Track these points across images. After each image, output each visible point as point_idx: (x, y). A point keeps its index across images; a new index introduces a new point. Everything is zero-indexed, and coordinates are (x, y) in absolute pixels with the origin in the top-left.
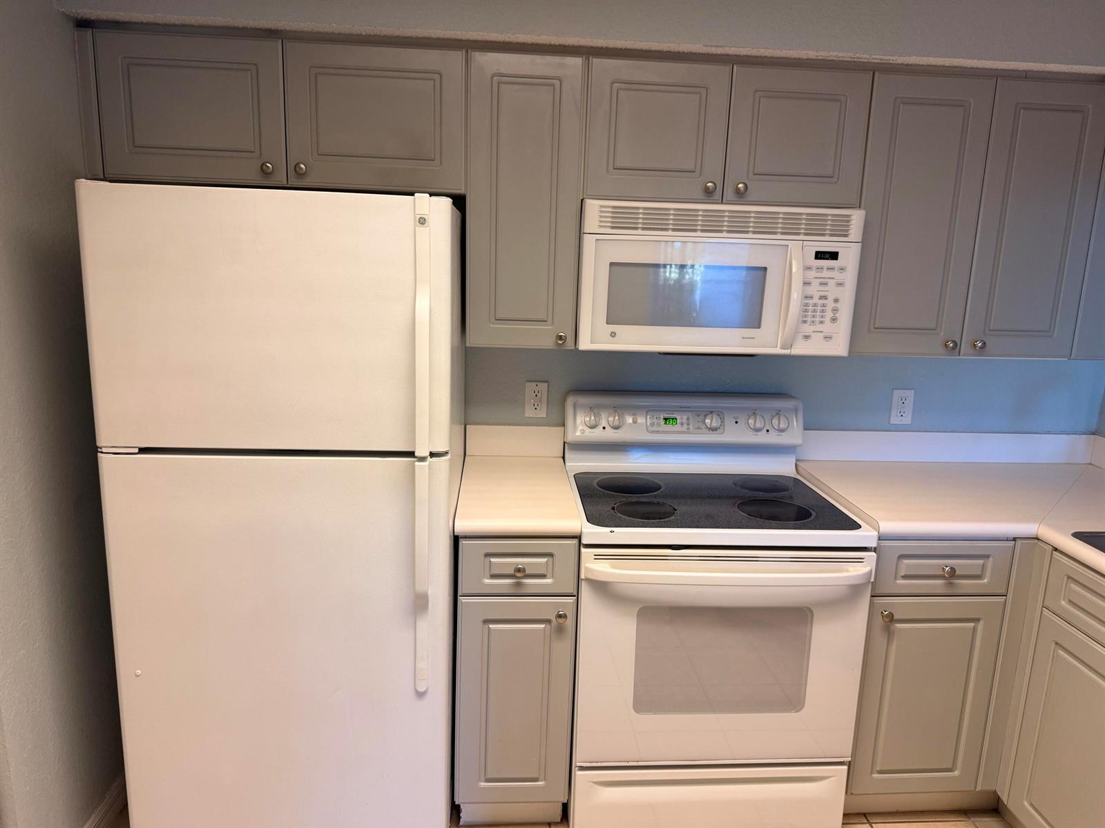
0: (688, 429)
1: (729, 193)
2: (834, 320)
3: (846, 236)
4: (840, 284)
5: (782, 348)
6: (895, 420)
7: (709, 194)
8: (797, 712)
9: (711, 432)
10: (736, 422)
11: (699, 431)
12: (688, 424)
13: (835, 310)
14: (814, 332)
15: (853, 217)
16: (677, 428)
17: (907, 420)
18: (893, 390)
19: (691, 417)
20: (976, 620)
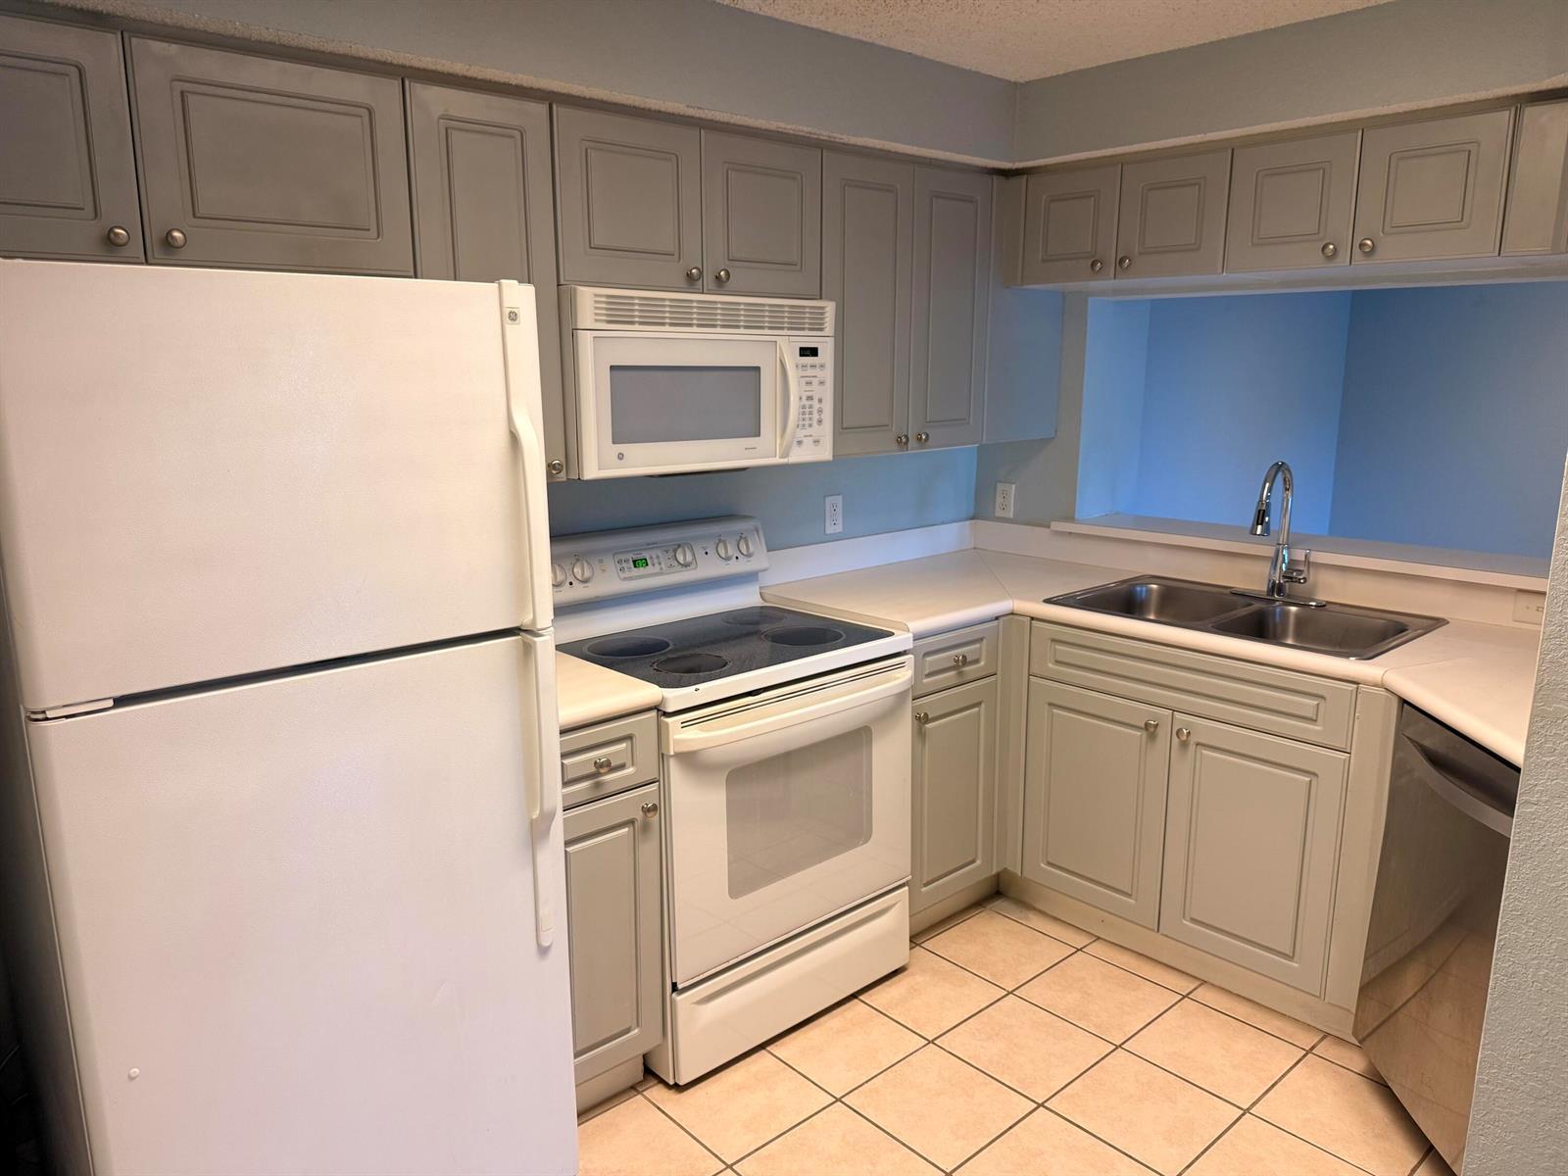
0: (661, 569)
1: (708, 279)
2: (820, 422)
3: (821, 330)
4: (822, 383)
5: (781, 457)
6: (830, 530)
7: (691, 281)
8: (866, 842)
9: (684, 569)
10: (706, 553)
11: (672, 570)
12: (660, 564)
13: (820, 411)
14: (806, 436)
15: (827, 309)
16: (649, 569)
17: (839, 528)
18: (825, 497)
19: (660, 555)
20: (978, 704)
